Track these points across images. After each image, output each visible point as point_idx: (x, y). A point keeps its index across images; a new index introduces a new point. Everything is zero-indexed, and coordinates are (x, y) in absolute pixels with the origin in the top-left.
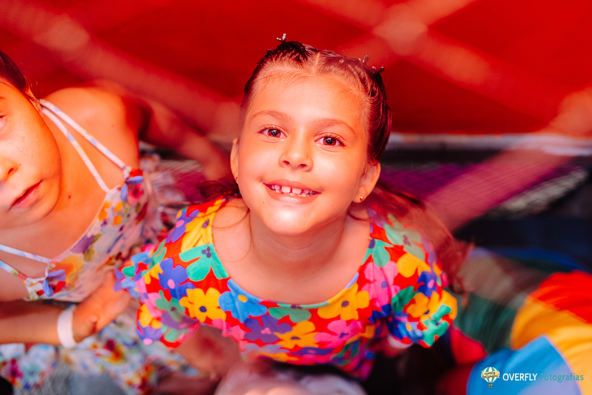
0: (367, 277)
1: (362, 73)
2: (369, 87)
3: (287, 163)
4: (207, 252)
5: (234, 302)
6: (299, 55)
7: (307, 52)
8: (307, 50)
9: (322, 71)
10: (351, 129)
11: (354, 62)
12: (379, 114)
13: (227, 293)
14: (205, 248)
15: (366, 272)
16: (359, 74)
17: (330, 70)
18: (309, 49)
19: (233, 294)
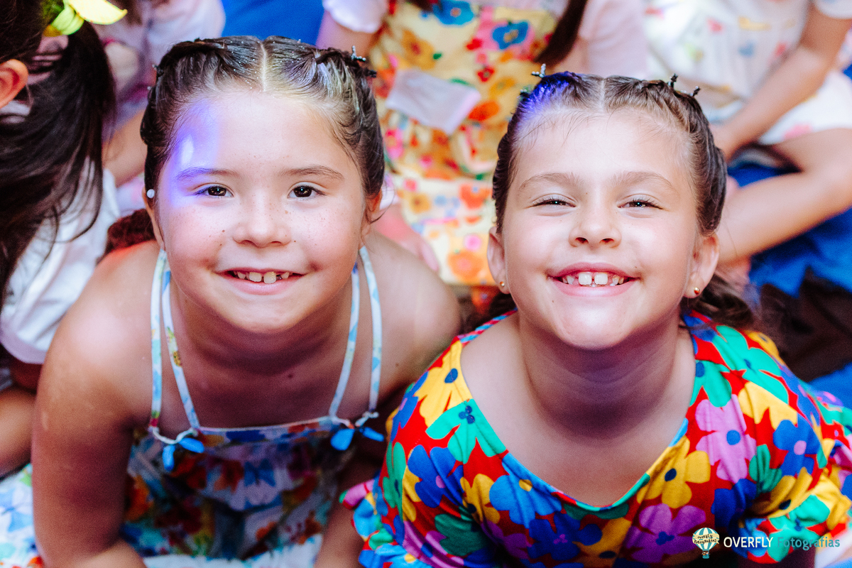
0: (702, 427)
1: (672, 100)
2: (686, 118)
3: (582, 240)
4: (467, 415)
5: (514, 491)
6: (575, 88)
7: (586, 83)
8: (585, 80)
9: (613, 106)
10: (668, 183)
11: (657, 85)
12: (706, 158)
13: (502, 479)
14: (463, 409)
15: (699, 418)
16: (668, 102)
17: (625, 103)
18: (588, 78)
19: (512, 477)
